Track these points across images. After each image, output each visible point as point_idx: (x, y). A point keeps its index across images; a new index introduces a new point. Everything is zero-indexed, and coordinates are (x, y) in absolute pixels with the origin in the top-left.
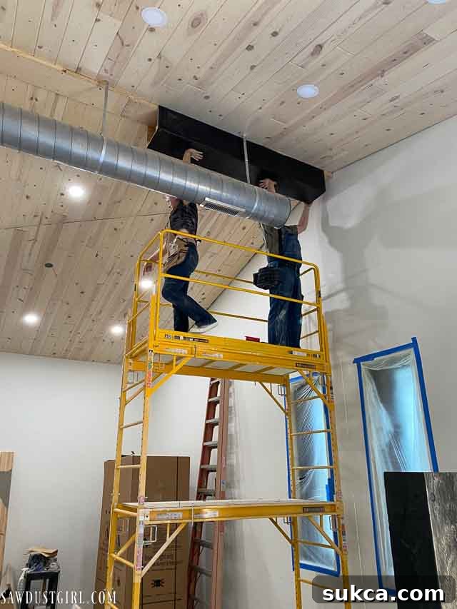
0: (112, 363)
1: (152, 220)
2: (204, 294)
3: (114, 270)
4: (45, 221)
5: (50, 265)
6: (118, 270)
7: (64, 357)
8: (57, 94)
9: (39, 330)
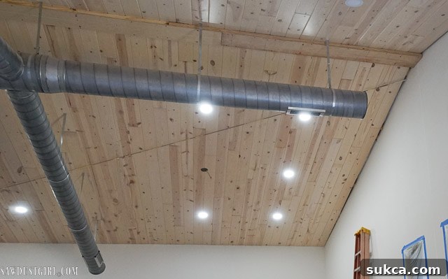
0: (283, 245)
1: (275, 120)
2: (344, 175)
3: (258, 166)
4: (190, 136)
5: (204, 170)
6: (261, 166)
7: (241, 244)
8: (169, 41)
9: (213, 222)
